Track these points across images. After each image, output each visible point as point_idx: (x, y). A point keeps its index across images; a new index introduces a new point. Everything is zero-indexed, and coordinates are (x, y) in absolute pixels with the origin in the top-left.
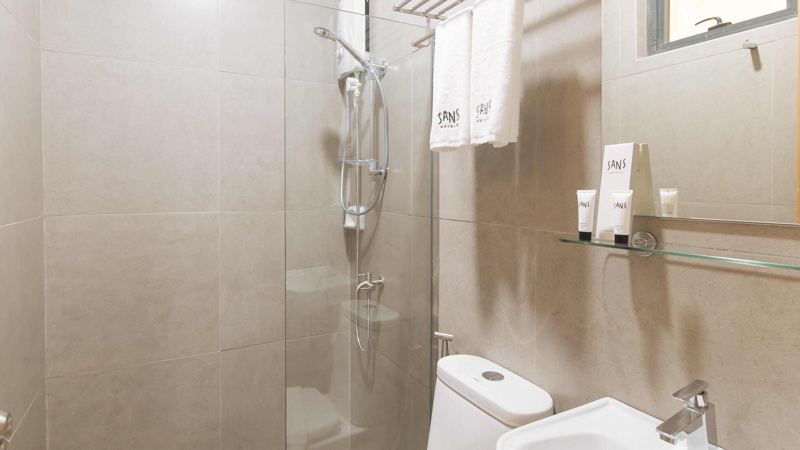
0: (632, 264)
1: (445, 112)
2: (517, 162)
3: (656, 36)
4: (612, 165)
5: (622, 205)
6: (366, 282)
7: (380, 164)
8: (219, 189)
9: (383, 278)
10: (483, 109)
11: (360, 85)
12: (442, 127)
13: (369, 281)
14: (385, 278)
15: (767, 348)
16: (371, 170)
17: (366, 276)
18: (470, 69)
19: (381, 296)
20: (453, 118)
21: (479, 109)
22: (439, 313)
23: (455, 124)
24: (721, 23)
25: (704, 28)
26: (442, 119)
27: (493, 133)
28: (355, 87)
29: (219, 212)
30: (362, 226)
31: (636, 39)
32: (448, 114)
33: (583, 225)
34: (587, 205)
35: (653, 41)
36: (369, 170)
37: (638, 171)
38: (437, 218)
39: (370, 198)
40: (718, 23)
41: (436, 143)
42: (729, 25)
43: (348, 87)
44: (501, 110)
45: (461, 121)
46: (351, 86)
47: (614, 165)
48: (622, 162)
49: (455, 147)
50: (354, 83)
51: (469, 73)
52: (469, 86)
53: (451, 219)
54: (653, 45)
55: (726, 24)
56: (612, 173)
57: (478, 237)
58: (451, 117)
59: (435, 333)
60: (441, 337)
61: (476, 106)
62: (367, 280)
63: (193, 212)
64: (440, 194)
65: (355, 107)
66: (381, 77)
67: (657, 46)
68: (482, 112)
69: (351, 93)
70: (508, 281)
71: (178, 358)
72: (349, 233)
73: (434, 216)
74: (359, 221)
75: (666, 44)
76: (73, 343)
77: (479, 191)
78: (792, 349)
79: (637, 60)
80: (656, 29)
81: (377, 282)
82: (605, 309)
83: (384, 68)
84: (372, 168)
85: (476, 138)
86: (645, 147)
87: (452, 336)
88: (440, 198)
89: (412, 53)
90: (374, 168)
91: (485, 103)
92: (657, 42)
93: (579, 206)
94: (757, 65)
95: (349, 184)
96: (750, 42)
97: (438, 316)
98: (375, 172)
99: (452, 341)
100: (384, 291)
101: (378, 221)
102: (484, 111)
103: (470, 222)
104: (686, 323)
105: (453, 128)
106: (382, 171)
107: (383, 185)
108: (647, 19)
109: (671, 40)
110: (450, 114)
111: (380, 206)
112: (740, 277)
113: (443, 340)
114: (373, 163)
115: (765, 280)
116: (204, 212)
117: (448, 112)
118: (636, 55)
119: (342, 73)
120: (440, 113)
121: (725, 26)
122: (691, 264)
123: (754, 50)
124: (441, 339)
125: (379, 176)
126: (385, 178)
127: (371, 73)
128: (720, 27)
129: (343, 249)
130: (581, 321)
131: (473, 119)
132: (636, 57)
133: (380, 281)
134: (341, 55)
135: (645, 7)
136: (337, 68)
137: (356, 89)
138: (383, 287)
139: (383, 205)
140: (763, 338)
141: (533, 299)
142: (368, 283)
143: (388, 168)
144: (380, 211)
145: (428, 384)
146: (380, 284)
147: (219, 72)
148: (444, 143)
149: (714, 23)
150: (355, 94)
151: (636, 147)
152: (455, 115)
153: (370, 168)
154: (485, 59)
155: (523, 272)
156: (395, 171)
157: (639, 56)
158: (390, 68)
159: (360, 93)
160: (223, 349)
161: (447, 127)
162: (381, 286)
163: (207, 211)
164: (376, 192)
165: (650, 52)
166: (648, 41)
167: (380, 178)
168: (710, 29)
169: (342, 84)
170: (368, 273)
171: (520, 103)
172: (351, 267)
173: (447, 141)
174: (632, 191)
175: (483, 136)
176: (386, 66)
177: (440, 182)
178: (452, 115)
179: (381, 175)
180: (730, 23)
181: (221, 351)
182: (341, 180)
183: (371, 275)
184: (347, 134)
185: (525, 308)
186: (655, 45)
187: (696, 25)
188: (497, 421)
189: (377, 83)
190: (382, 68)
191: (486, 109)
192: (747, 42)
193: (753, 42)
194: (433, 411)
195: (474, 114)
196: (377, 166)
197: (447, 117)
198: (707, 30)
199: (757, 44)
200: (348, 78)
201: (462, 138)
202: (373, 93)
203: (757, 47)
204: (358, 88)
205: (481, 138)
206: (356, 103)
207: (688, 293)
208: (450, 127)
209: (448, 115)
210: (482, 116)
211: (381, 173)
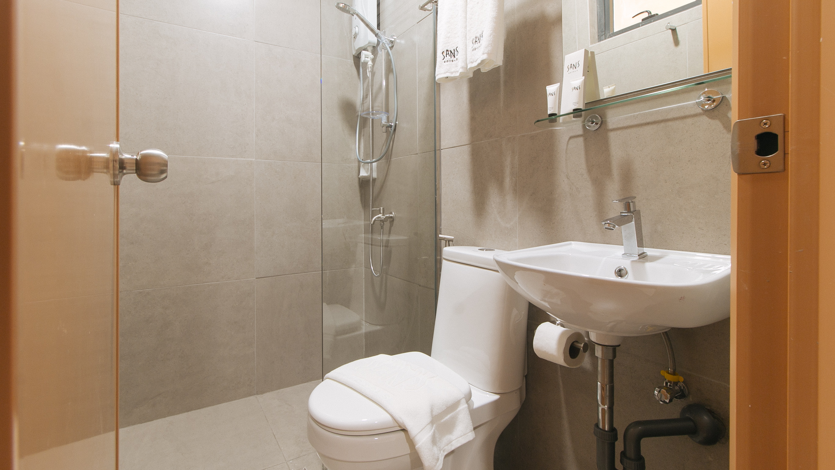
0: (585, 140)
1: (447, 50)
2: (502, 87)
3: (604, 28)
4: (571, 67)
5: (577, 88)
6: (380, 215)
7: (390, 119)
8: (254, 141)
9: (393, 213)
10: (477, 40)
11: (372, 57)
12: (445, 62)
13: (382, 214)
14: (395, 213)
15: (673, 168)
16: (383, 123)
17: (380, 210)
18: (466, 14)
19: (392, 228)
20: (454, 54)
21: (474, 41)
22: (442, 225)
23: (455, 59)
24: (651, 15)
25: (639, 19)
26: (445, 56)
27: (485, 53)
28: (369, 59)
29: (254, 159)
30: (375, 175)
31: (589, 30)
32: (450, 51)
33: (551, 108)
34: (554, 94)
35: (602, 32)
36: (381, 123)
37: (588, 71)
38: (439, 150)
39: (382, 150)
40: (649, 15)
41: (441, 74)
42: (657, 16)
43: (363, 59)
44: (491, 35)
45: (460, 56)
46: (366, 58)
47: (572, 67)
48: (577, 63)
49: (455, 77)
50: (367, 55)
51: (466, 18)
52: (466, 27)
53: (450, 147)
54: (602, 35)
55: (654, 15)
56: (571, 73)
57: (473, 155)
58: (452, 54)
59: (440, 235)
60: (444, 239)
61: (472, 39)
62: (381, 213)
63: (233, 158)
64: (442, 130)
65: (368, 76)
66: (391, 48)
67: (605, 36)
68: (476, 43)
69: (366, 63)
70: (497, 181)
71: (219, 282)
72: (364, 183)
73: (437, 148)
74: (372, 170)
75: (612, 34)
76: (128, 264)
77: (473, 118)
78: (687, 164)
79: (590, 46)
80: (604, 22)
81: (389, 216)
82: (568, 178)
83: (393, 41)
84: (384, 121)
85: (472, 62)
86: (592, 53)
87: (453, 237)
88: (442, 132)
89: (417, 23)
90: (386, 121)
91: (478, 35)
92: (605, 33)
93: (548, 96)
94: (676, 42)
95: (363, 144)
96: (671, 24)
97: (441, 227)
98: (387, 125)
99: (453, 241)
100: (395, 222)
101: (388, 167)
102: (478, 41)
103: (466, 145)
104: (622, 170)
105: (454, 62)
106: (393, 124)
107: (393, 136)
108: (597, 15)
109: (615, 31)
110: (451, 52)
111: (390, 154)
112: (655, 126)
113: (446, 241)
114: (385, 116)
115: (670, 123)
116: (242, 159)
117: (450, 50)
118: (590, 42)
119: (356, 48)
120: (443, 52)
121: (654, 16)
122: (624, 127)
123: (674, 31)
124: (444, 240)
125: (390, 129)
126: (395, 130)
127: (383, 43)
128: (650, 18)
129: (357, 199)
130: (551, 193)
131: (469, 49)
132: (590, 44)
133: (391, 215)
134: (356, 32)
135: (595, 5)
136: (353, 45)
137: (369, 61)
138: (393, 221)
139: (393, 151)
140: (670, 163)
141: (516, 189)
142: (381, 216)
143: (397, 122)
144: (390, 159)
145: (433, 286)
146: (391, 218)
147: (254, 42)
148: (447, 73)
149: (646, 15)
150: (369, 65)
151: (586, 52)
152: (455, 52)
153: (382, 121)
154: (478, 3)
155: (508, 171)
156: (404, 126)
157: (592, 43)
158: (397, 41)
159: (372, 64)
160: (257, 277)
161: (449, 61)
162: (391, 219)
163: (244, 158)
164: (387, 143)
165: (600, 40)
166: (598, 32)
167: (390, 131)
168: (643, 20)
169: (357, 58)
170: (381, 208)
171: (504, 44)
172: (364, 214)
173: (450, 72)
174: (584, 77)
175: (478, 59)
176: (395, 39)
177: (442, 120)
178: (453, 52)
179: (391, 128)
180: (657, 14)
181: (256, 278)
182: (356, 139)
183: (383, 209)
184: (361, 100)
185: (510, 199)
186: (603, 35)
187: (633, 17)
188: (492, 271)
189: (388, 51)
190: (391, 41)
191: (479, 39)
192: (669, 24)
193: (674, 25)
194: (438, 304)
195: (470, 46)
196: (388, 121)
197: (448, 54)
198: (641, 21)
199: (676, 26)
200: (363, 51)
201: (461, 67)
202: (384, 60)
203: (676, 29)
204: (371, 59)
205: (476, 61)
206: (369, 73)
207: (623, 148)
208: (451, 61)
209: (450, 53)
210: (476, 45)
211: (391, 126)
